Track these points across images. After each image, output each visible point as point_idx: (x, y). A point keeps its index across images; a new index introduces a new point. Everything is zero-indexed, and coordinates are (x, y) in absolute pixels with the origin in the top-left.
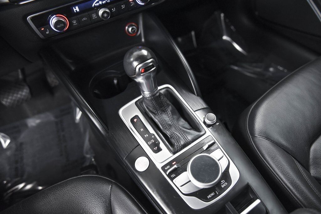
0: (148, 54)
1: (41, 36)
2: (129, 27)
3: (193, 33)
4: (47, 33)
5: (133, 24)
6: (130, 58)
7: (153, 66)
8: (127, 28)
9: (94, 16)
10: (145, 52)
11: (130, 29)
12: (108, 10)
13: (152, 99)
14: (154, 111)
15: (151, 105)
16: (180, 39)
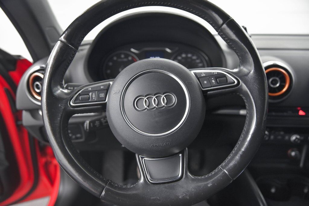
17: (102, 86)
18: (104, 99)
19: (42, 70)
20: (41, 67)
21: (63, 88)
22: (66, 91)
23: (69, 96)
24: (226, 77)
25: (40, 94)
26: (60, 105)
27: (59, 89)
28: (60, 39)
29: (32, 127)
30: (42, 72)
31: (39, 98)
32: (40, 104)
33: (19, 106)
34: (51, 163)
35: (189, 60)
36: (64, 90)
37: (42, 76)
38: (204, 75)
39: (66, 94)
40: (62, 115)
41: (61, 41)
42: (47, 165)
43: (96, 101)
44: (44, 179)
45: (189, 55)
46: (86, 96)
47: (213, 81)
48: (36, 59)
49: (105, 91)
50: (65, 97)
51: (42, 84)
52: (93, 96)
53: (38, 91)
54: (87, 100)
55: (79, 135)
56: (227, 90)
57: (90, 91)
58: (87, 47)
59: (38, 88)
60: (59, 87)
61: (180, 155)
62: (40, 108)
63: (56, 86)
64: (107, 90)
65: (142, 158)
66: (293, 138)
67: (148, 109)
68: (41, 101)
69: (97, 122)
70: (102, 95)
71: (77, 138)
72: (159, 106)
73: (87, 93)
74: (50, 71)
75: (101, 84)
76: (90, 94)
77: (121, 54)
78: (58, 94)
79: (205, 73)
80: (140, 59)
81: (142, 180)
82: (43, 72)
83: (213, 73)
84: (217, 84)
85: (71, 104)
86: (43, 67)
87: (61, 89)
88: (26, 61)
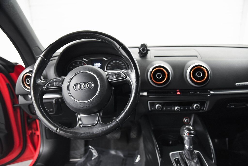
0: (192, 129)
1: (150, 109)
2: (185, 119)
3: (227, 139)
4: (153, 109)
5: (188, 118)
6: (184, 128)
7: (193, 134)
8: (184, 119)
9: (173, 108)
10: (191, 128)
11: (186, 120)
12: (179, 108)
13: (188, 150)
14: (188, 158)
15: (187, 153)
16: (216, 140)
17: (61, 79)
18: (61, 86)
19: (31, 72)
20: (30, 70)
21: (41, 80)
22: (43, 81)
23: (44, 84)
24: (121, 74)
25: (29, 85)
26: (39, 88)
27: (39, 80)
28: (40, 56)
29: (24, 105)
30: (30, 73)
31: (29, 88)
32: (29, 91)
33: (17, 92)
34: (35, 134)
35: (117, 64)
36: (41, 81)
37: (31, 75)
38: (111, 73)
39: (43, 83)
40: (40, 93)
41: (41, 57)
42: (32, 135)
43: (57, 86)
44: (30, 146)
45: (117, 61)
46: (52, 84)
47: (114, 76)
48: (27, 65)
49: (62, 82)
50: (42, 84)
51: (30, 80)
52: (56, 84)
53: (28, 83)
54: (53, 86)
55: (51, 110)
56: (121, 80)
57: (55, 82)
58: (57, 58)
59: (28, 82)
60: (39, 79)
61: (98, 113)
62: (30, 93)
63: (38, 79)
64: (63, 81)
65: (79, 115)
66: (176, 108)
67: (80, 90)
68: (30, 89)
69: (60, 99)
70: (60, 83)
71: (51, 112)
72: (85, 88)
73: (53, 82)
74: (35, 72)
75: (61, 78)
76: (55, 83)
77: (77, 61)
78: (39, 83)
79: (111, 72)
80: (88, 65)
81: (78, 125)
82: (32, 73)
83: (115, 72)
84: (116, 78)
85: (45, 87)
86: (31, 70)
87: (40, 80)
88: (20, 66)
